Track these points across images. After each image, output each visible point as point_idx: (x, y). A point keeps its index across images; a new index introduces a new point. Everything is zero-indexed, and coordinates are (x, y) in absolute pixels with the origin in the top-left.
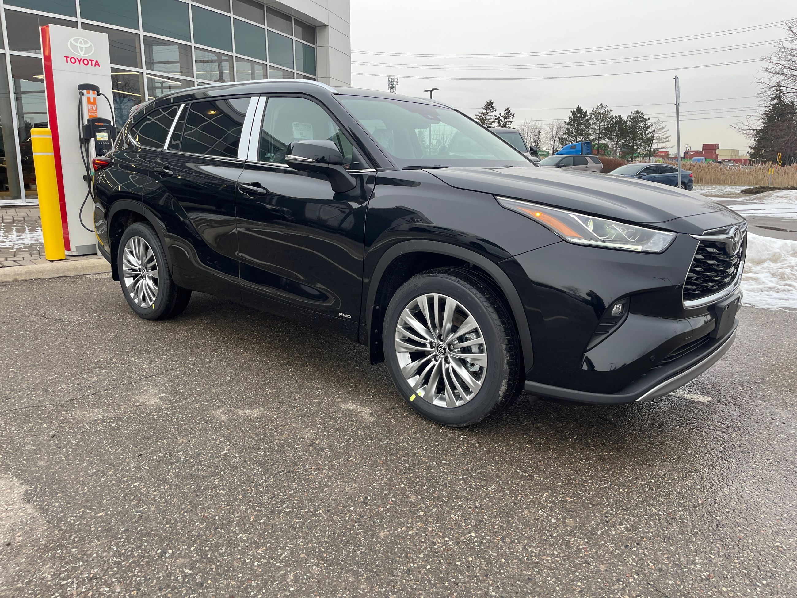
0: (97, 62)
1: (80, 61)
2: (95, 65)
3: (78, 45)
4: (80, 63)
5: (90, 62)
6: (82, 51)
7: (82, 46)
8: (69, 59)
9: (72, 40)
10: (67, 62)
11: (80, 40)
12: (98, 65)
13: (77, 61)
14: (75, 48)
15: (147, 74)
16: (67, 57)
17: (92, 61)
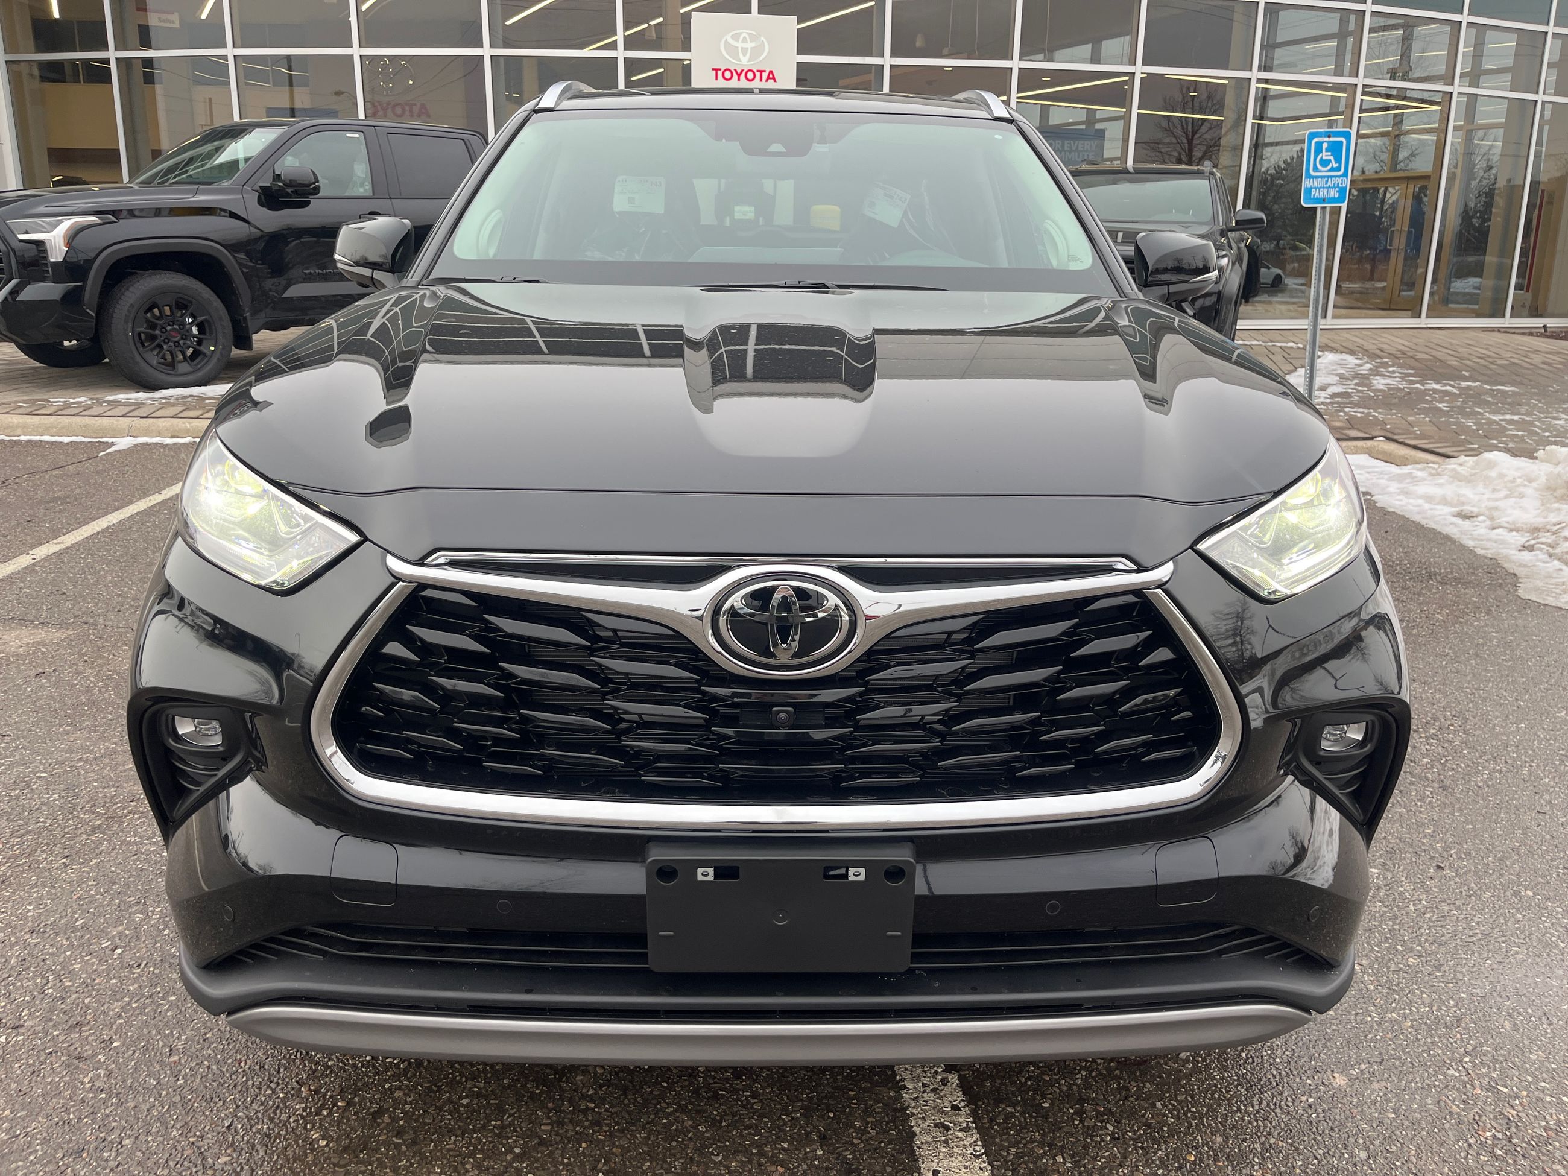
0: (771, 72)
1: (739, 75)
2: (768, 78)
3: (740, 45)
4: (739, 79)
5: (758, 74)
6: (744, 55)
7: (744, 45)
8: (720, 73)
9: (728, 37)
10: (717, 79)
11: (744, 35)
12: (774, 79)
13: (735, 76)
14: (732, 51)
15: (1259, 81)
16: (717, 70)
17: (761, 72)
